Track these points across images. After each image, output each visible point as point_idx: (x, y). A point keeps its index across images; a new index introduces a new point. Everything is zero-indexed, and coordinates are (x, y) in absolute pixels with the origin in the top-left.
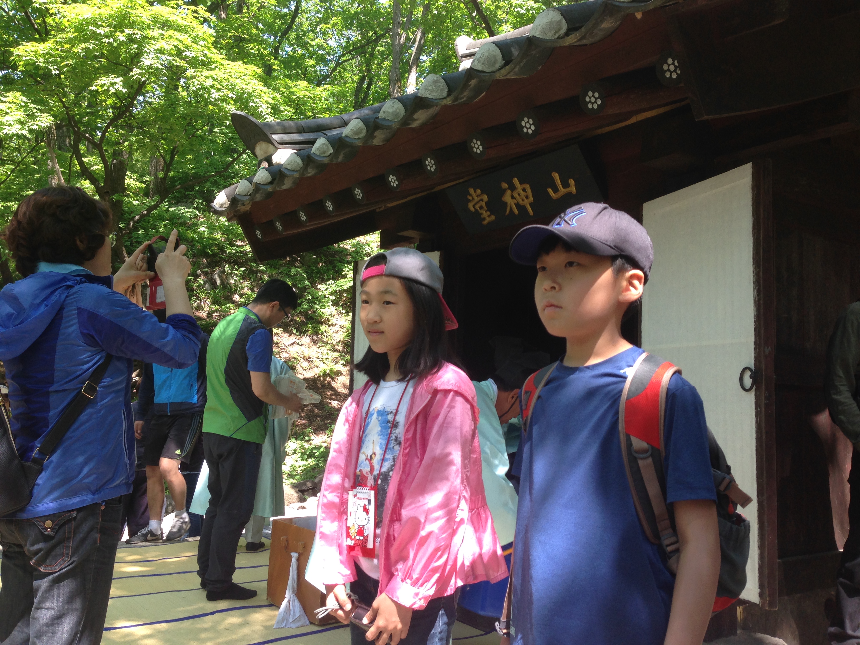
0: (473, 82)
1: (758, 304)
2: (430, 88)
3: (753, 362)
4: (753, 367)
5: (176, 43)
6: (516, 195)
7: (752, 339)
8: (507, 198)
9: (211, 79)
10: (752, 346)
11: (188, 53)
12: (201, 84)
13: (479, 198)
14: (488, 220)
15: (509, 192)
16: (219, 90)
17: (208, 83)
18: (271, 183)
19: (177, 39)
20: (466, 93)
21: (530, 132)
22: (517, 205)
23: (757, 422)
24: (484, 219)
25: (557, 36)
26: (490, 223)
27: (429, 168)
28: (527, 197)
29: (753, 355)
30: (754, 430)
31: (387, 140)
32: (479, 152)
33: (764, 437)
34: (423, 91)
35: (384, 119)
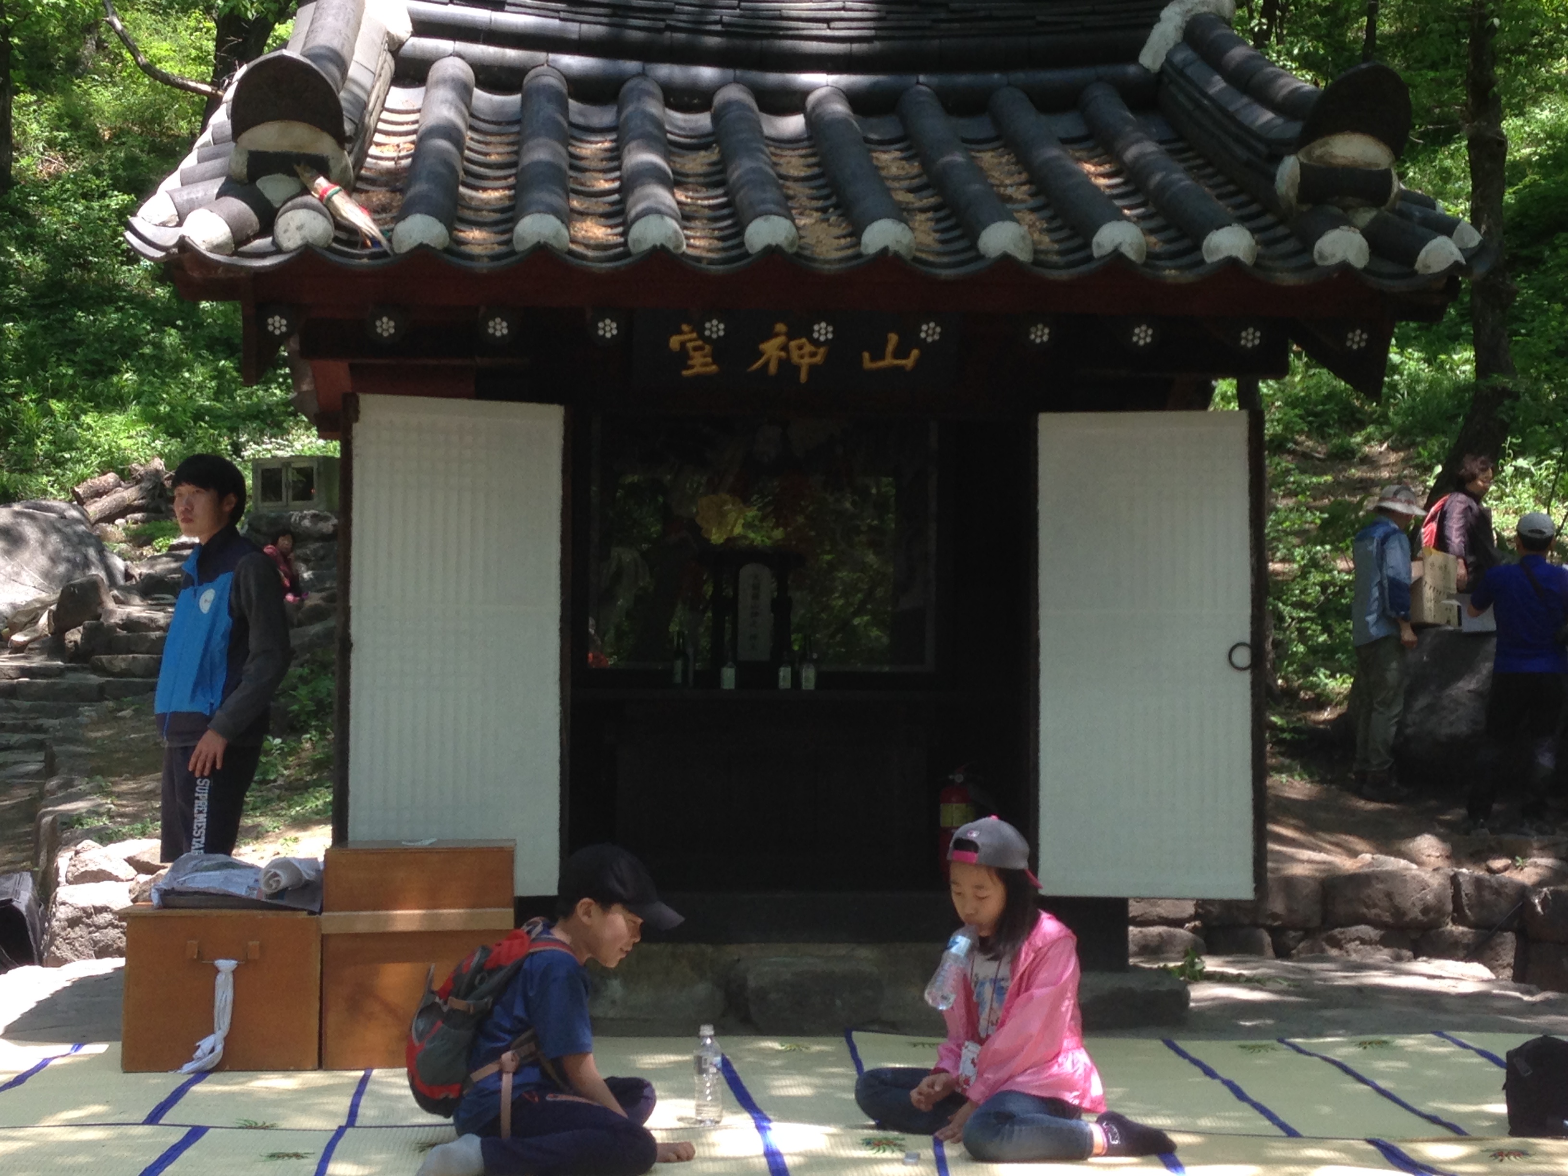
1: (1257, 573)
3: (1246, 638)
4: (1248, 641)
6: (793, 345)
7: (1248, 611)
8: (771, 346)
10: (1247, 620)
14: (697, 370)
15: (783, 339)
22: (784, 361)
23: (1253, 704)
24: (690, 367)
26: (698, 377)
28: (813, 355)
29: (1248, 629)
30: (1249, 713)
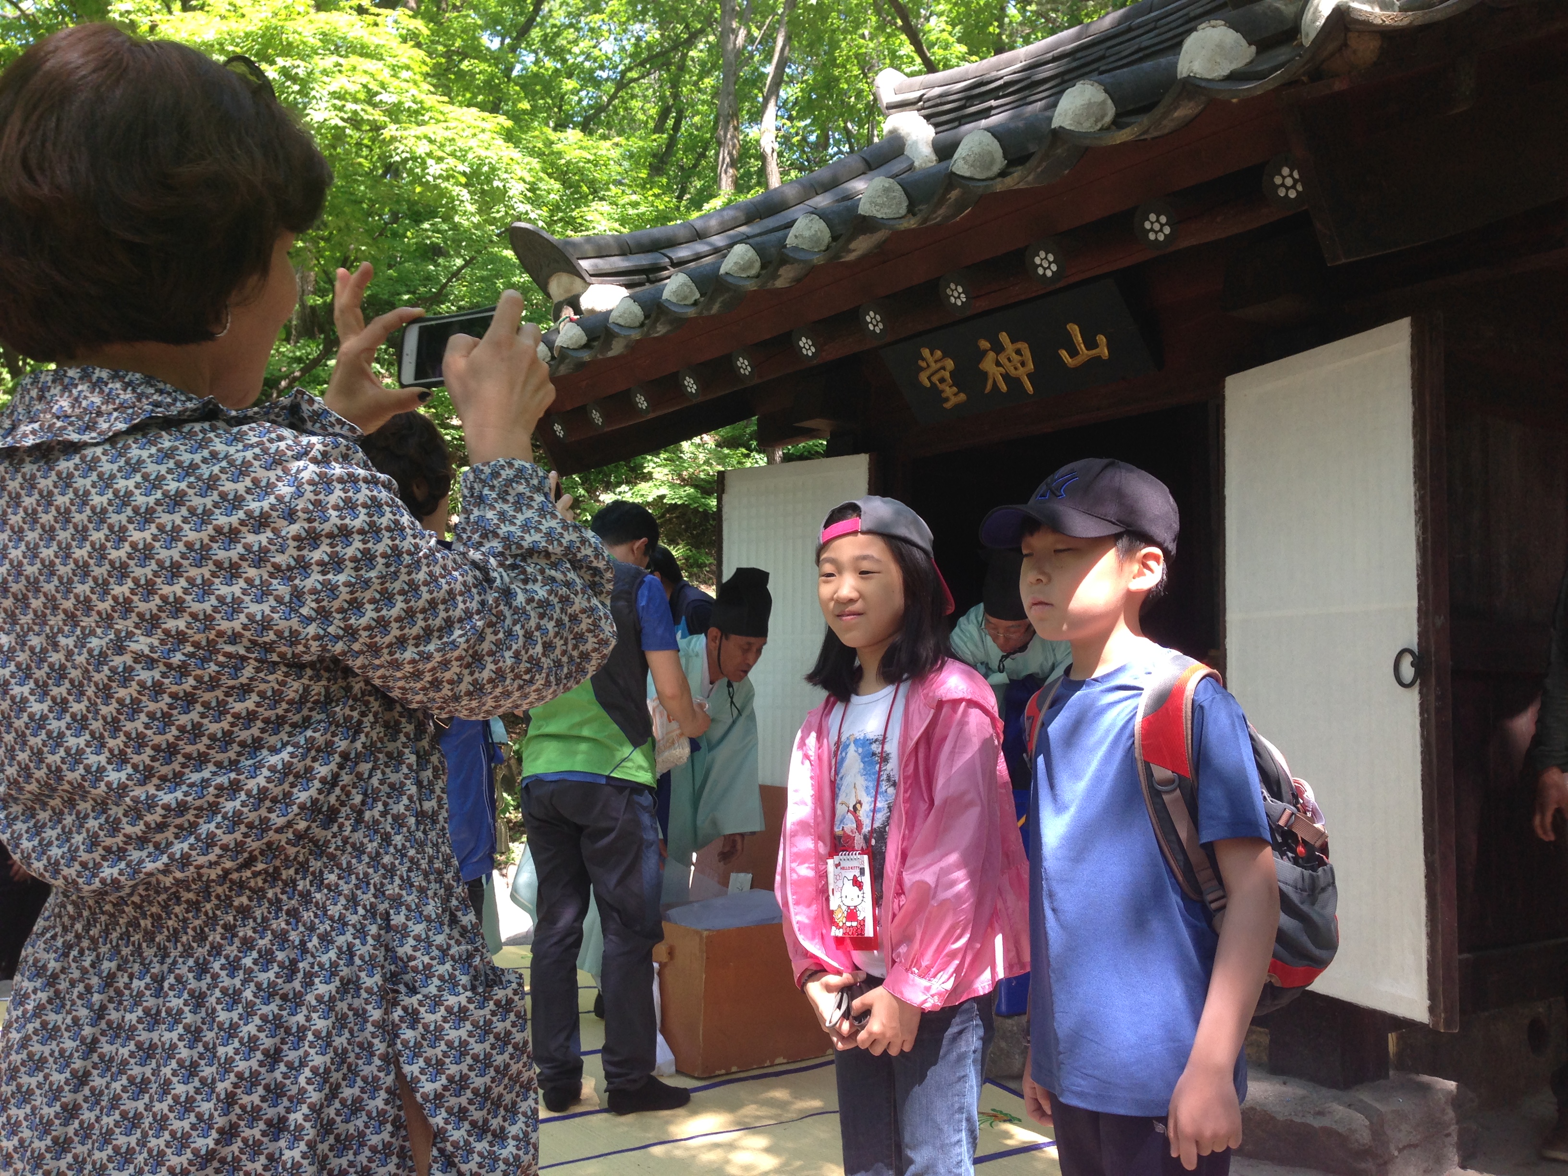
0: (954, 194)
1: (1423, 548)
2: (879, 201)
3: (1415, 640)
4: (1415, 648)
5: (365, 79)
6: (1002, 359)
7: (1415, 604)
8: (988, 364)
9: (425, 141)
10: (1414, 615)
11: (384, 97)
12: (411, 151)
13: (939, 365)
14: (953, 401)
15: (991, 355)
16: (440, 159)
17: (422, 148)
18: (587, 346)
19: (365, 72)
20: (942, 211)
21: (1049, 273)
22: (1006, 377)
23: (1422, 736)
24: (947, 400)
25: (1099, 126)
26: (957, 406)
27: (871, 327)
28: (1023, 364)
29: (1415, 629)
30: (1418, 750)
31: (798, 280)
32: (959, 303)
33: (1435, 761)
34: (868, 206)
35: (796, 248)
